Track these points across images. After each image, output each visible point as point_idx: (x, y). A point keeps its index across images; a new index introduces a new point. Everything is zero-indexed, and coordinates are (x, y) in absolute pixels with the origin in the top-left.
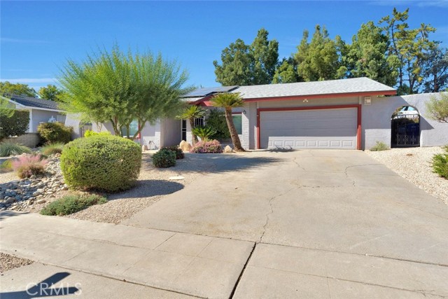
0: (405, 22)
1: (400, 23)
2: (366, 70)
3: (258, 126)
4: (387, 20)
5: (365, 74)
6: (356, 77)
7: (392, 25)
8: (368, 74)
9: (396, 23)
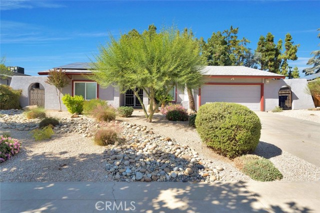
0: (236, 35)
1: (233, 35)
2: (218, 61)
3: (200, 95)
4: (227, 32)
5: (217, 63)
6: (212, 65)
7: (229, 35)
8: (219, 63)
9: (231, 35)
